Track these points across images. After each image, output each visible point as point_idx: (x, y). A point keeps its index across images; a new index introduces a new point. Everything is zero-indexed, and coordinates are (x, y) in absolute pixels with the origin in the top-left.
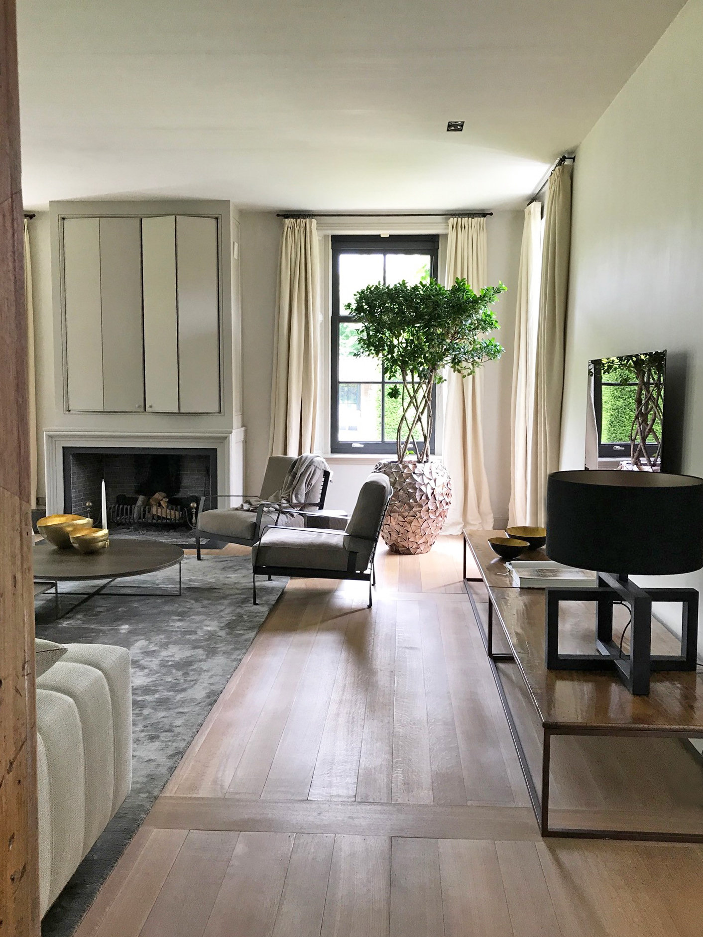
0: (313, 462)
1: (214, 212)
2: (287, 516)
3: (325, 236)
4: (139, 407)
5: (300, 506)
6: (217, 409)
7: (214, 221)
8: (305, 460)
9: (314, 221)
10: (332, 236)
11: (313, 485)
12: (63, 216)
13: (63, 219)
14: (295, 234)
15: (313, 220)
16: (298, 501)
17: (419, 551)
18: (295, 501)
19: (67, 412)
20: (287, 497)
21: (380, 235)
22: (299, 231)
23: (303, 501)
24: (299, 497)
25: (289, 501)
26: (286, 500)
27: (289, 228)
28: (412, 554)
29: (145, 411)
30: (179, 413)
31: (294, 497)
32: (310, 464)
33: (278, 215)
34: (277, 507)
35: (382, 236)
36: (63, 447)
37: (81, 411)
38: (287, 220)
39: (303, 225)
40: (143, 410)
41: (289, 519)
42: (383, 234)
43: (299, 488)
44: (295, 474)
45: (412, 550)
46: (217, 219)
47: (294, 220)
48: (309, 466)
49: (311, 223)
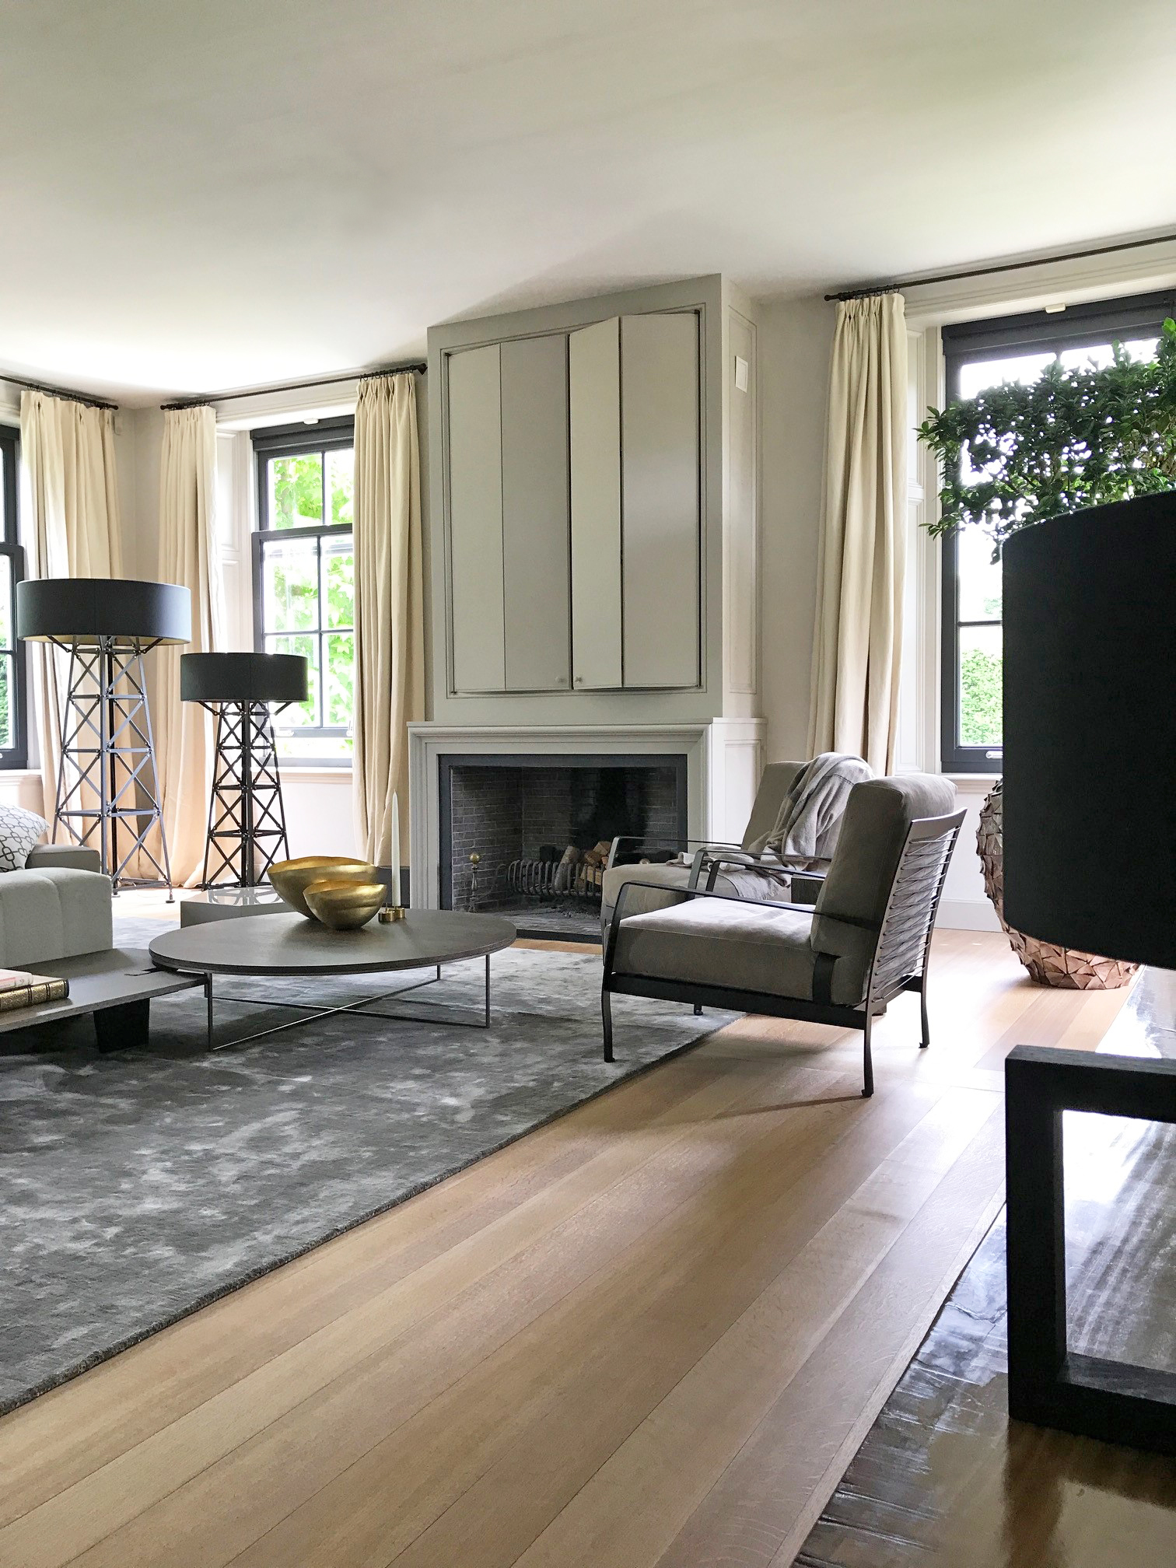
0: (838, 769)
1: (692, 300)
2: (769, 883)
3: (929, 331)
4: (562, 681)
5: (804, 863)
6: (694, 681)
7: (693, 317)
8: (822, 765)
9: (898, 298)
10: (943, 328)
11: (833, 821)
12: (446, 351)
13: (448, 355)
14: (858, 330)
15: (896, 295)
16: (799, 851)
17: (1093, 981)
18: (790, 850)
19: (452, 696)
20: (777, 842)
21: (1045, 311)
22: (867, 322)
23: (811, 851)
24: (802, 843)
25: (778, 850)
26: (774, 849)
27: (848, 319)
28: (1078, 988)
29: (573, 688)
30: (622, 689)
31: (790, 842)
32: (829, 775)
33: (827, 298)
34: (751, 860)
35: (1048, 311)
36: (439, 756)
37: (473, 693)
38: (843, 302)
39: (875, 309)
40: (567, 687)
41: (772, 888)
42: (1051, 306)
43: (803, 825)
44: (799, 794)
45: (1076, 979)
46: (697, 312)
47: (858, 301)
48: (826, 779)
49: (891, 301)
